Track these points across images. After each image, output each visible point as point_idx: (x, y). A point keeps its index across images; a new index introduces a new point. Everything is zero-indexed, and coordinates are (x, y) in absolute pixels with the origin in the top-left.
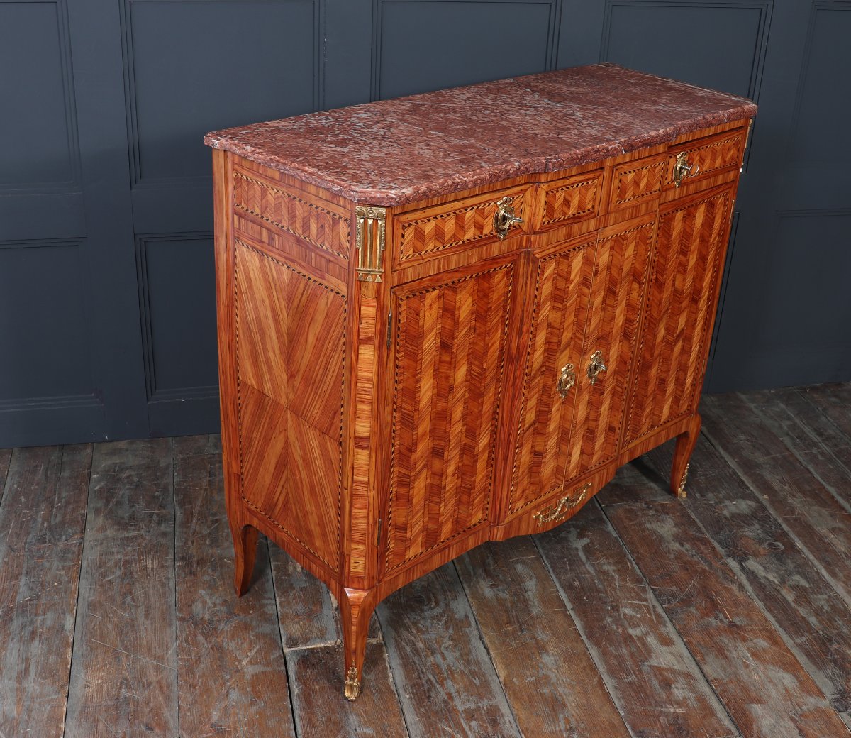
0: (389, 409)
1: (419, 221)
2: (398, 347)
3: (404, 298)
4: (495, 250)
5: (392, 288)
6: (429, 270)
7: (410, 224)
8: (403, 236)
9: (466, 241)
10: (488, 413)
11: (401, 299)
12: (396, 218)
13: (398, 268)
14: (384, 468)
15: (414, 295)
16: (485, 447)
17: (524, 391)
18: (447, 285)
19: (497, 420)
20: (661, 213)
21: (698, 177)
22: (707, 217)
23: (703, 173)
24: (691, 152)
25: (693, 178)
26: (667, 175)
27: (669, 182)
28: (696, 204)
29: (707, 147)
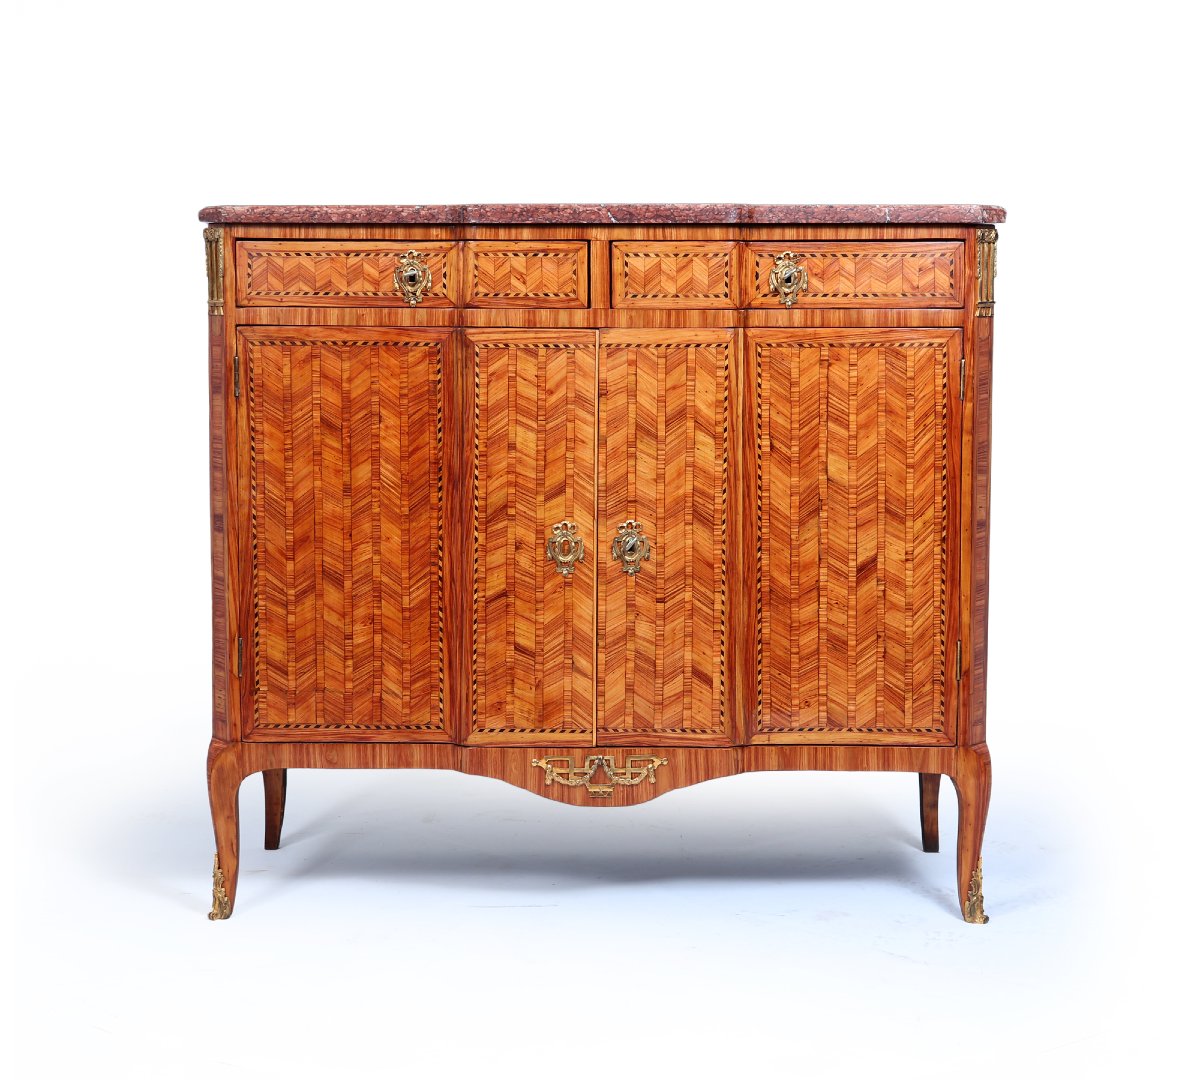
0: (244, 482)
1: (273, 254)
2: (252, 404)
3: (257, 343)
4: (405, 317)
5: (237, 326)
6: (295, 318)
7: (260, 255)
8: (250, 266)
9: (351, 294)
10: (421, 551)
11: (252, 343)
12: (238, 242)
13: (245, 302)
14: (242, 564)
15: (273, 343)
16: (423, 601)
17: (476, 534)
18: (324, 343)
19: (440, 568)
20: (758, 340)
21: (845, 300)
22: (890, 374)
23: (856, 296)
24: (813, 256)
25: (829, 299)
26: (757, 282)
27: (765, 295)
28: (853, 345)
29: (856, 256)
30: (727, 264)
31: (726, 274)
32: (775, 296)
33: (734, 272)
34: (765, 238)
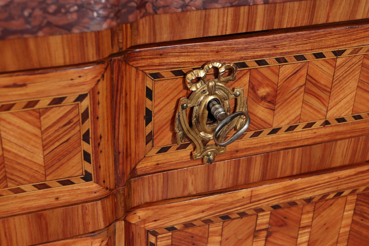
20: (151, 225)
21: (308, 133)
22: (356, 228)
23: (327, 123)
24: (261, 63)
25: (282, 136)
26: (149, 128)
27: (164, 150)
28: (309, 201)
29: (338, 53)
30: (85, 116)
31: (86, 137)
32: (184, 147)
33: (103, 128)
34: (165, 37)
